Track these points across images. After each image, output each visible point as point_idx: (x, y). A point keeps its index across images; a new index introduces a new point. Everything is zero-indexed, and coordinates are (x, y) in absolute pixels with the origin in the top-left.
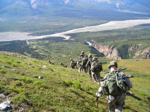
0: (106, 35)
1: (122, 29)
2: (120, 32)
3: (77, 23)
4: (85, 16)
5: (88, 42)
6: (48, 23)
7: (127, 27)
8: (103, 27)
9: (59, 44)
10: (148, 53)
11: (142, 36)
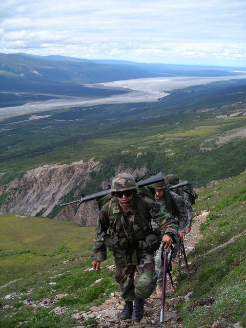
10: (16, 189)
11: (10, 147)
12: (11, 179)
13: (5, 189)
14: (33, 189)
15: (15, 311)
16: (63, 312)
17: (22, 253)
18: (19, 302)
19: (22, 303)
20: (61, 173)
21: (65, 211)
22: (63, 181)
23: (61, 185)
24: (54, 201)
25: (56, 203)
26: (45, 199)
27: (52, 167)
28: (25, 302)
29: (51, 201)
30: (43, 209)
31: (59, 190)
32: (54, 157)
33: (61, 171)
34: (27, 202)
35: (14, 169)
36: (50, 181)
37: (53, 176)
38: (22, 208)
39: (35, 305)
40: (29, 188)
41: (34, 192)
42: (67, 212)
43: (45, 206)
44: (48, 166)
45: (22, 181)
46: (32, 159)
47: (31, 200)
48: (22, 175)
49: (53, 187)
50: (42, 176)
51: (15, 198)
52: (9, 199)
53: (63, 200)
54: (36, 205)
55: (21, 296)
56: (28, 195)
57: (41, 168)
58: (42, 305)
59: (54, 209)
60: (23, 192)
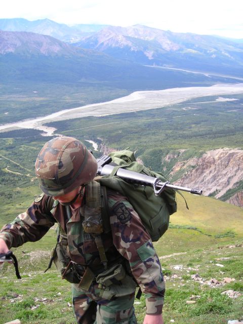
0: (125, 124)
1: (157, 109)
2: (154, 116)
3: (67, 98)
4: (83, 80)
5: (91, 142)
6: (7, 96)
7: (168, 104)
8: (120, 104)
9: (34, 145)
10: (193, 167)
11: (193, 126)
12: (191, 156)
13: (184, 165)
14: (211, 169)
15: (183, 283)
16: (236, 297)
17: (189, 229)
18: (188, 275)
19: (190, 277)
20: (240, 158)
21: (238, 196)
22: (240, 166)
23: (238, 170)
24: (229, 184)
25: (230, 186)
26: (220, 181)
27: (232, 151)
28: (193, 276)
29: (225, 184)
30: (217, 190)
31: (235, 175)
32: (235, 141)
33: (240, 156)
34: (203, 181)
35: (194, 148)
36: (228, 164)
37: (232, 160)
38: (197, 186)
39: (202, 282)
40: (207, 168)
41: (211, 172)
42: (240, 198)
43: (219, 188)
44: (228, 149)
45: (200, 160)
46: (214, 140)
47: (207, 180)
48: (202, 154)
49: (230, 170)
50: (221, 158)
51: (192, 175)
52: (185, 175)
53: (238, 185)
54: (210, 186)
55: (189, 270)
56: (205, 174)
57: (221, 150)
58: (209, 283)
59: (227, 192)
60: (200, 170)
